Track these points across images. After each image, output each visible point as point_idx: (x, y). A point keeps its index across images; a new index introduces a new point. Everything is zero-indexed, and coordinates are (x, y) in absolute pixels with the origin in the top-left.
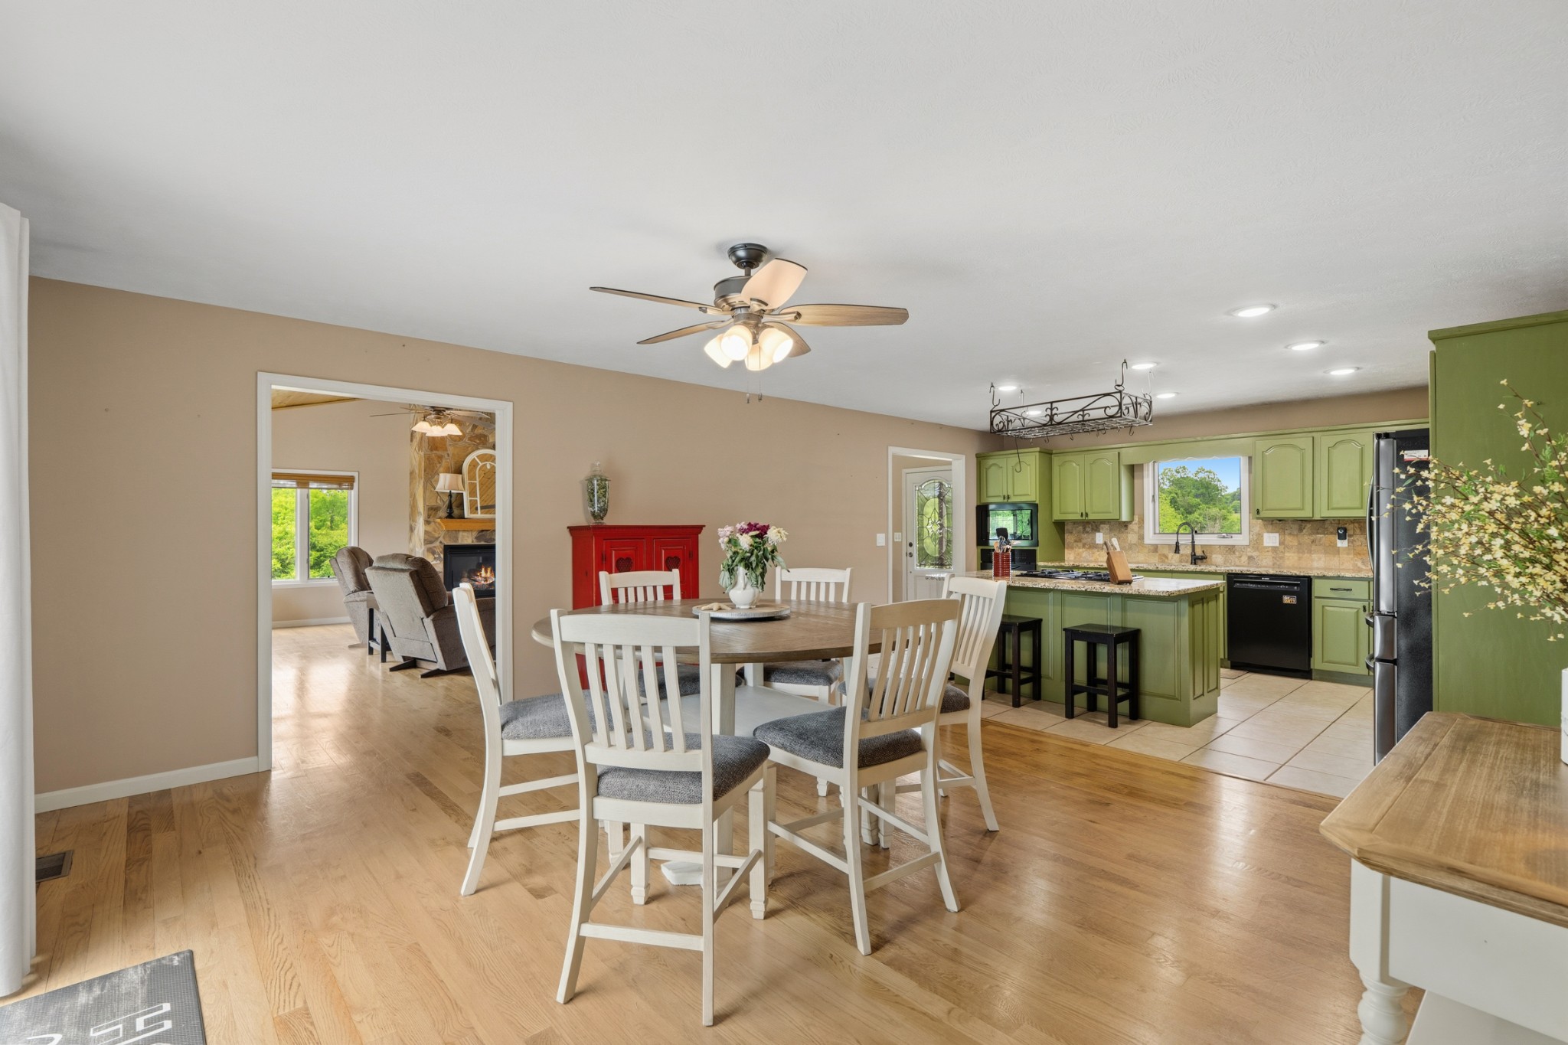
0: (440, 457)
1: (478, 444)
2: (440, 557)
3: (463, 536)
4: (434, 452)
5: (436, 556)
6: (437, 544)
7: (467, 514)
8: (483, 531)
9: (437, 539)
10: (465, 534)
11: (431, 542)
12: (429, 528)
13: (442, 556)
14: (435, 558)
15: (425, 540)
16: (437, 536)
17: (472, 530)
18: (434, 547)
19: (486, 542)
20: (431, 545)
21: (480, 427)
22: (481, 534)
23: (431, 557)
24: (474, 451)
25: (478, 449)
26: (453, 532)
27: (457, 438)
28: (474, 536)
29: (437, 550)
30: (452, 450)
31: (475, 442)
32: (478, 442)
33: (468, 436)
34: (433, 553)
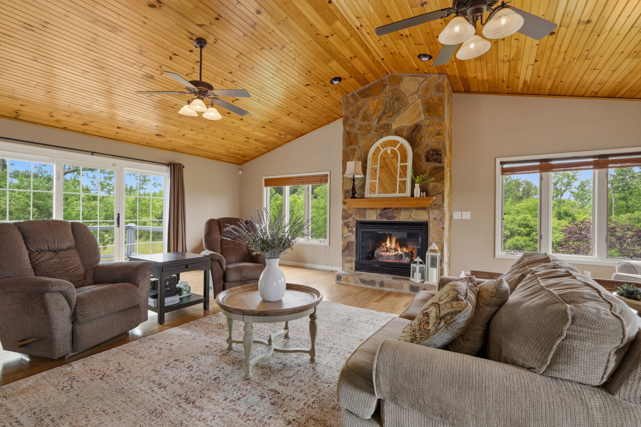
0: (354, 150)
1: (383, 133)
2: (352, 230)
3: (370, 213)
4: (350, 147)
5: (350, 229)
6: (351, 219)
7: (367, 194)
8: (385, 209)
9: (351, 215)
10: (371, 212)
11: (347, 218)
12: (346, 208)
13: (354, 229)
14: (349, 231)
15: (343, 216)
16: (350, 213)
17: (376, 209)
18: (349, 222)
19: (387, 219)
20: (346, 221)
21: (384, 117)
22: (383, 211)
23: (346, 230)
24: (378, 140)
25: (382, 137)
26: (362, 210)
27: (366, 132)
28: (378, 214)
29: (351, 225)
30: (362, 142)
31: (380, 132)
32: (382, 131)
33: (374, 128)
34: (348, 227)
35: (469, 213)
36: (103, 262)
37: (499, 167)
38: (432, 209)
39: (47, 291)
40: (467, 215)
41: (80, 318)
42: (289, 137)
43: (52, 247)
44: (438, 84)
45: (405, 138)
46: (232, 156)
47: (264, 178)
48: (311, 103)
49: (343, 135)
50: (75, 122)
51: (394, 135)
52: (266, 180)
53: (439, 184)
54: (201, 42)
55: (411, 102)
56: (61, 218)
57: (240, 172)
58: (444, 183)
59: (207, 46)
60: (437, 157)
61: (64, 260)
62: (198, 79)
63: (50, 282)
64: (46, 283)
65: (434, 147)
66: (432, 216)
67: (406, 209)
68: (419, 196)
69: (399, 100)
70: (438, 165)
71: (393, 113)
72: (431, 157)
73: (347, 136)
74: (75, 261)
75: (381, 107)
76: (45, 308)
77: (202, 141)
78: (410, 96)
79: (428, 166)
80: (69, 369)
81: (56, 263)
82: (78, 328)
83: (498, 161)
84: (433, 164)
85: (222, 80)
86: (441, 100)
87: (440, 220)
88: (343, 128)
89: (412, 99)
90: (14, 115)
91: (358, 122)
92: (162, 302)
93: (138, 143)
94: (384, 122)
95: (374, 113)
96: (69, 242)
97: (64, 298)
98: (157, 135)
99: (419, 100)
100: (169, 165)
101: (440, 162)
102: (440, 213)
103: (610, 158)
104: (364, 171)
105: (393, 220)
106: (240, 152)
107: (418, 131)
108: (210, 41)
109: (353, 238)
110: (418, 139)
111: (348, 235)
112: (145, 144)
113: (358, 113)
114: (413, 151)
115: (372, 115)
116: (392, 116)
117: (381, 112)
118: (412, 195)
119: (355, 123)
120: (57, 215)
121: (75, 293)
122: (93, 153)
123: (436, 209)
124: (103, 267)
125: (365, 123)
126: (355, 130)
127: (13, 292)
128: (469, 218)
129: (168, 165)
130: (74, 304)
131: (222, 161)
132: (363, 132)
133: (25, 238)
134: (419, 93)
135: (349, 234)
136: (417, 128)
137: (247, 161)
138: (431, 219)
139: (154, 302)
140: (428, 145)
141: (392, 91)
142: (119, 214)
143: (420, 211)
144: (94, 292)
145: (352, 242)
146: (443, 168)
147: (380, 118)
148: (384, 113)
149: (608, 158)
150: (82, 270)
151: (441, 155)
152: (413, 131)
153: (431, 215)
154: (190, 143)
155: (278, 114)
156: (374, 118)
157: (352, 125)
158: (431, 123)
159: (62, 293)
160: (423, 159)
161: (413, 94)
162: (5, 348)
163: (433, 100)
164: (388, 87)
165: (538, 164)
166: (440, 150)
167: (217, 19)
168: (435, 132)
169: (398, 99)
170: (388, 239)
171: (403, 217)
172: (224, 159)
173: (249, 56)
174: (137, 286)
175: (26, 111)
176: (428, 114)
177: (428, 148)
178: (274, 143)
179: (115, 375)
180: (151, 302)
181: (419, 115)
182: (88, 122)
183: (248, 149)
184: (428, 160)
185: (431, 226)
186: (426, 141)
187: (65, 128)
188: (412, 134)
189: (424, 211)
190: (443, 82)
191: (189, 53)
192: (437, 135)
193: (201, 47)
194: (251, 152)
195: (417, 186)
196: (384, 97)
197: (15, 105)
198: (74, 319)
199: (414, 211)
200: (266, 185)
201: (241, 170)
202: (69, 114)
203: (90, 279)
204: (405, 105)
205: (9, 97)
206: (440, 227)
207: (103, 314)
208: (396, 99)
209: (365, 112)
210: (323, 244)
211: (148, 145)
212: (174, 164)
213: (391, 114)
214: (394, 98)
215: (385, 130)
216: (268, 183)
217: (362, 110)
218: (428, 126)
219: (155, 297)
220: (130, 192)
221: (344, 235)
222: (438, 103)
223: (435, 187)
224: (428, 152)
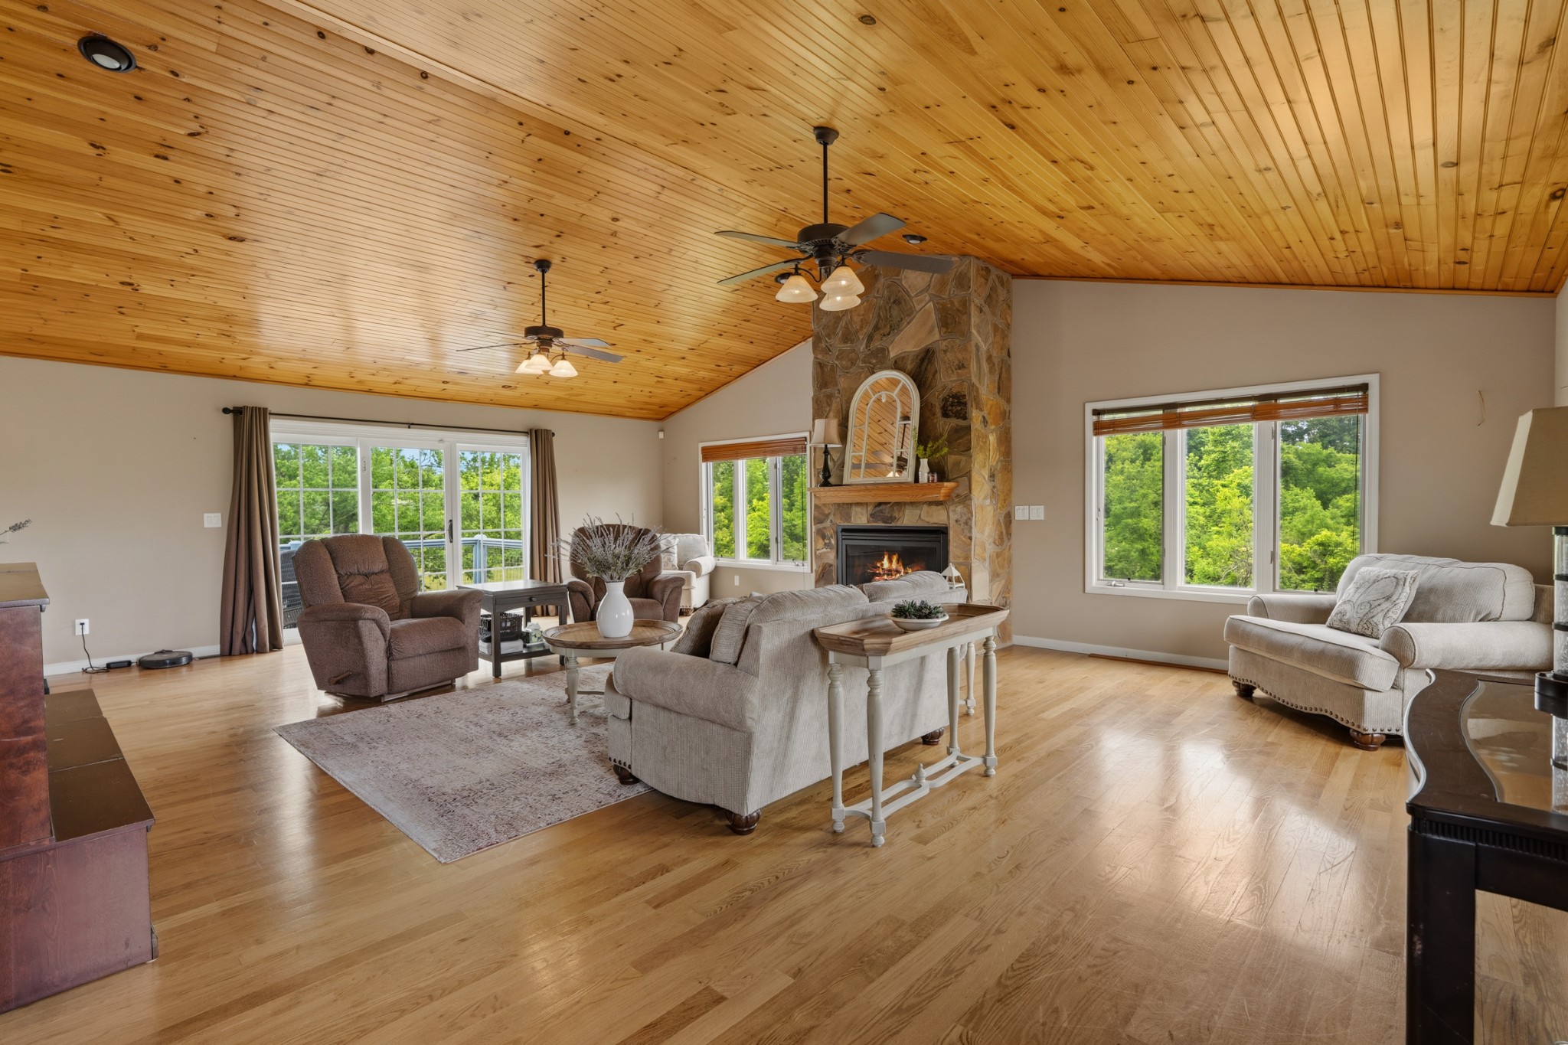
0: (830, 397)
1: (875, 365)
2: (830, 542)
3: (857, 512)
4: (824, 390)
5: (828, 541)
6: (828, 523)
7: (848, 478)
8: (880, 504)
9: (827, 516)
10: (858, 509)
11: (821, 522)
12: (819, 502)
13: (833, 541)
14: (825, 544)
15: (815, 518)
16: (827, 512)
17: (867, 504)
18: (825, 528)
19: (884, 522)
20: (820, 526)
21: (877, 336)
22: (877, 509)
23: (821, 543)
24: (867, 377)
25: (874, 373)
26: (845, 506)
27: (849, 363)
28: (870, 512)
29: (828, 533)
30: (843, 382)
31: (870, 363)
32: (874, 361)
33: (862, 356)
34: (824, 537)
35: (1041, 508)
36: (423, 592)
37: (1090, 419)
38: (954, 503)
39: (361, 618)
40: (1038, 513)
41: (395, 653)
42: (737, 369)
43: (363, 570)
44: (960, 274)
45: (909, 374)
46: (641, 406)
47: (701, 445)
48: (755, 314)
49: (814, 368)
50: (383, 381)
51: (892, 369)
52: (704, 449)
53: (964, 458)
54: (543, 265)
55: (918, 308)
56: (371, 531)
57: (661, 435)
58: (971, 457)
59: (553, 267)
60: (959, 408)
61: (376, 587)
62: (539, 323)
63: (362, 608)
64: (359, 609)
65: (954, 391)
66: (953, 517)
67: (912, 504)
68: (926, 481)
69: (900, 303)
70: (960, 422)
71: (891, 327)
72: (950, 408)
73: (819, 369)
74: (389, 588)
75: (871, 316)
76: (359, 637)
77: (581, 388)
78: (917, 295)
79: (944, 425)
80: (386, 709)
81: (366, 589)
82: (393, 664)
83: (1089, 407)
84: (954, 422)
85: (589, 303)
86: (965, 303)
87: (966, 523)
88: (812, 357)
89: (921, 301)
90: (305, 381)
91: (837, 344)
92: (497, 649)
93: (477, 402)
94: (876, 344)
95: (861, 327)
96: (380, 564)
97: (377, 628)
98: (503, 387)
99: (931, 304)
100: (527, 433)
101: (965, 418)
102: (965, 509)
103: (1282, 401)
104: (843, 437)
105: (893, 524)
106: (653, 400)
107: (930, 362)
108: (556, 260)
109: (831, 557)
110: (930, 377)
111: (825, 553)
112: (488, 401)
113: (836, 328)
114: (921, 397)
115: (857, 331)
116: (889, 334)
117: (872, 326)
118: (917, 480)
119: (831, 345)
120: (364, 527)
121: (391, 625)
122: (410, 425)
123: (960, 503)
124: (423, 597)
125: (847, 347)
126: (830, 360)
127: (326, 620)
128: (1042, 517)
129: (525, 433)
130: (388, 635)
131: (624, 416)
132: (844, 363)
133: (334, 559)
134: (930, 291)
135: (825, 550)
136: (927, 356)
137: (672, 413)
138: (952, 522)
139: (488, 648)
140: (945, 387)
141: (888, 287)
142: (451, 521)
143: (934, 508)
144: (410, 625)
145: (831, 565)
146: (968, 428)
147: (870, 338)
148: (876, 328)
149: (1276, 400)
150: (397, 601)
151: (965, 404)
152: (922, 360)
153: (951, 514)
154: (561, 394)
155: (704, 337)
156: (861, 337)
157: (827, 350)
158: (950, 346)
159: (374, 620)
160: (938, 412)
161: (922, 292)
162: (320, 687)
163: (952, 303)
164: (882, 280)
165: (1160, 412)
166: (965, 396)
167: (558, 236)
168: (957, 362)
169: (897, 302)
170: (886, 557)
171: (909, 519)
172: (627, 414)
173: (619, 268)
174: (463, 621)
175: (321, 375)
176: (944, 330)
177: (945, 393)
178: (711, 380)
179: (432, 716)
180: (483, 647)
181: (931, 331)
182: (401, 380)
183: (668, 393)
184: (945, 415)
185: (951, 534)
186: (943, 380)
187: (370, 391)
188: (920, 367)
189: (939, 507)
190: (969, 268)
191: (530, 279)
192: (960, 368)
193: (544, 272)
194: (675, 399)
195: (924, 462)
196: (876, 298)
197: (306, 368)
198: (389, 653)
199: (925, 508)
200: (706, 458)
201: (662, 430)
202: (374, 372)
203: (407, 612)
204: (910, 313)
205: (301, 360)
206: (965, 536)
207: (421, 652)
208: (894, 302)
209: (846, 327)
210: (800, 569)
211: (492, 403)
212: (536, 431)
213: (888, 329)
214: (892, 301)
215: (878, 360)
216: (709, 454)
217: (843, 323)
218: (945, 352)
219: (488, 640)
220: (490, 465)
221: (818, 552)
222: (961, 309)
223: (957, 464)
224: (945, 400)
